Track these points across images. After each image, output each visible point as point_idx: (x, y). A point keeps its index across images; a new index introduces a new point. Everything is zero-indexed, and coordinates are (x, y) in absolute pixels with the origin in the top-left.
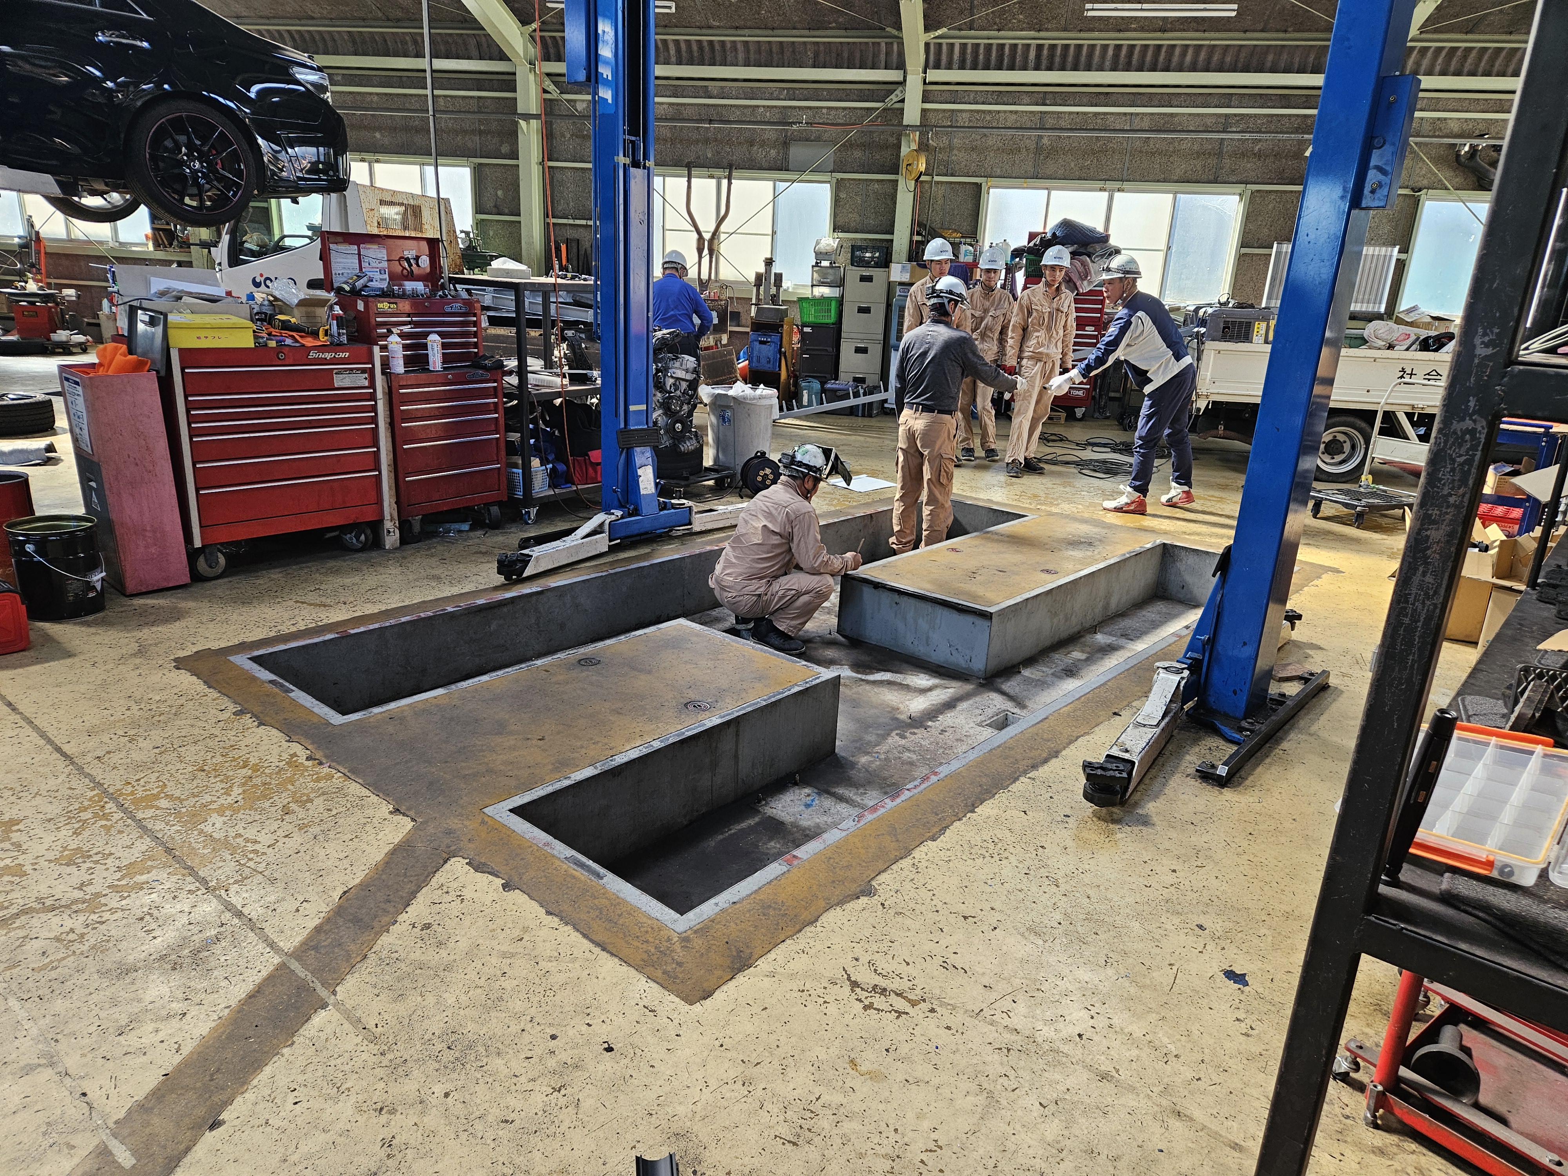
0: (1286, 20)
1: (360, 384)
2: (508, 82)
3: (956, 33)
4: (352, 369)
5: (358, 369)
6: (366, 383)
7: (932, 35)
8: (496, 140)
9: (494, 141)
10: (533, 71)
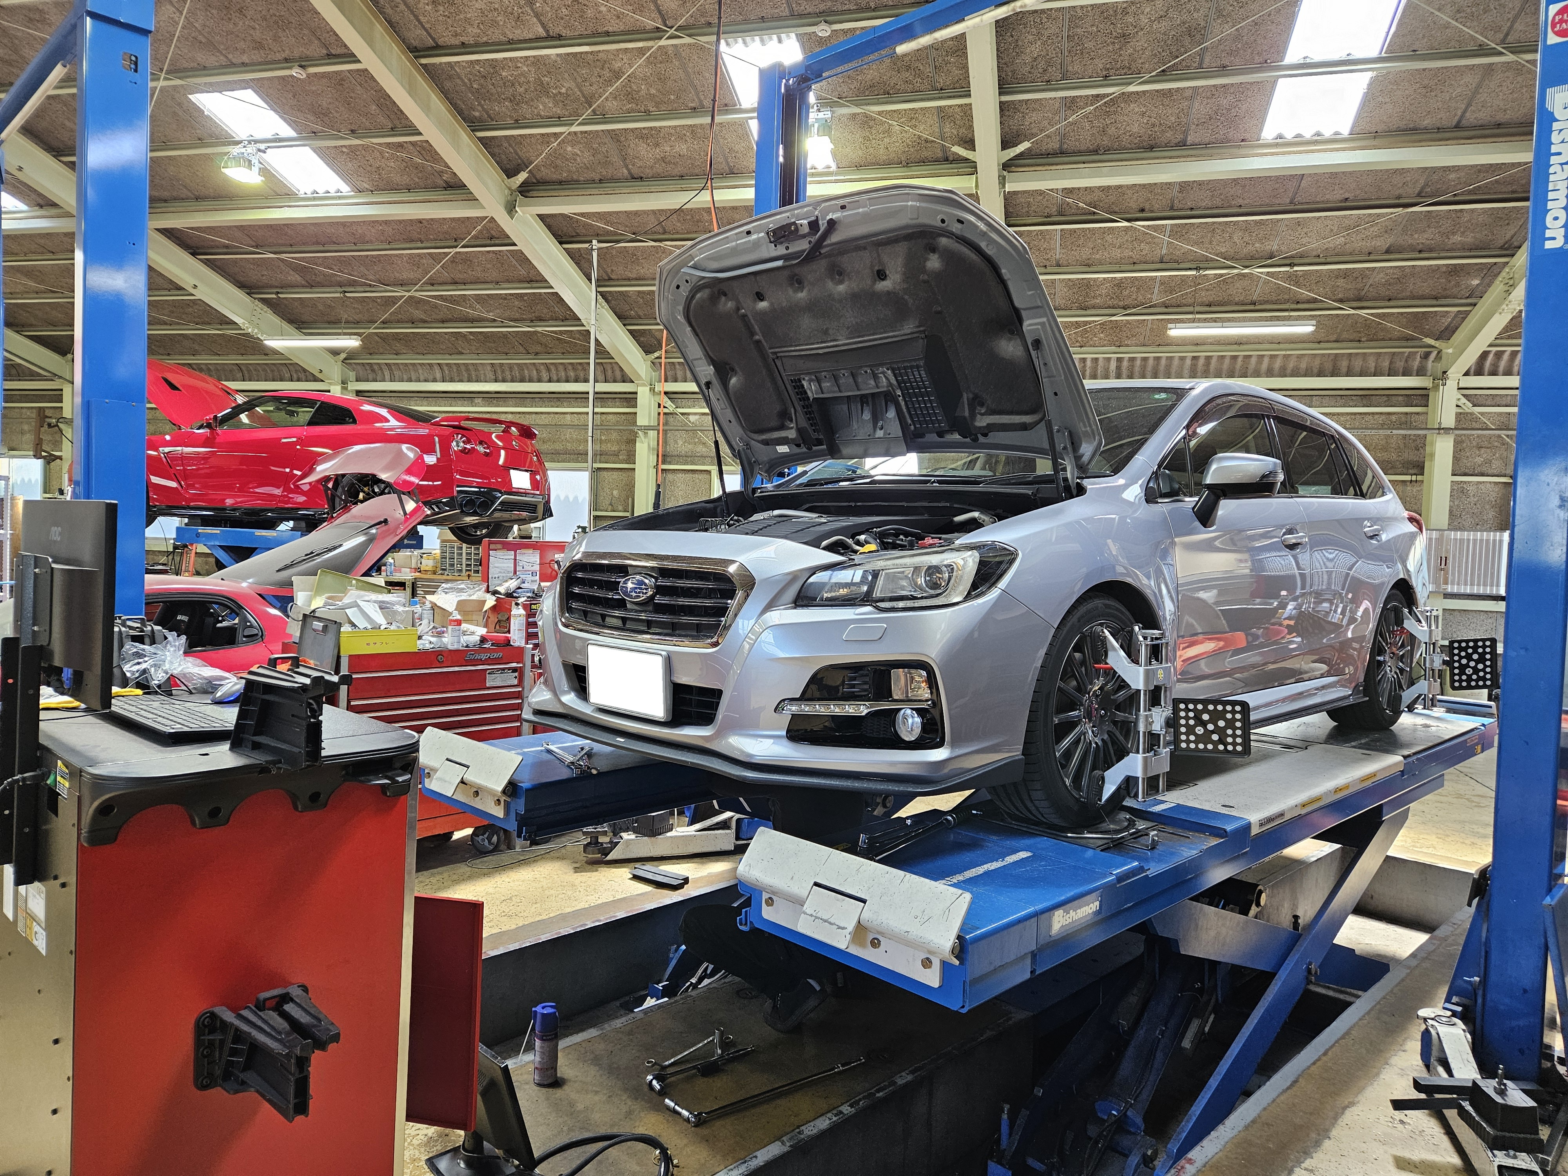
0: (1359, 332)
1: (509, 683)
2: (630, 399)
4: (503, 669)
5: (509, 669)
6: (516, 682)
8: (615, 448)
9: (613, 449)
10: (652, 390)
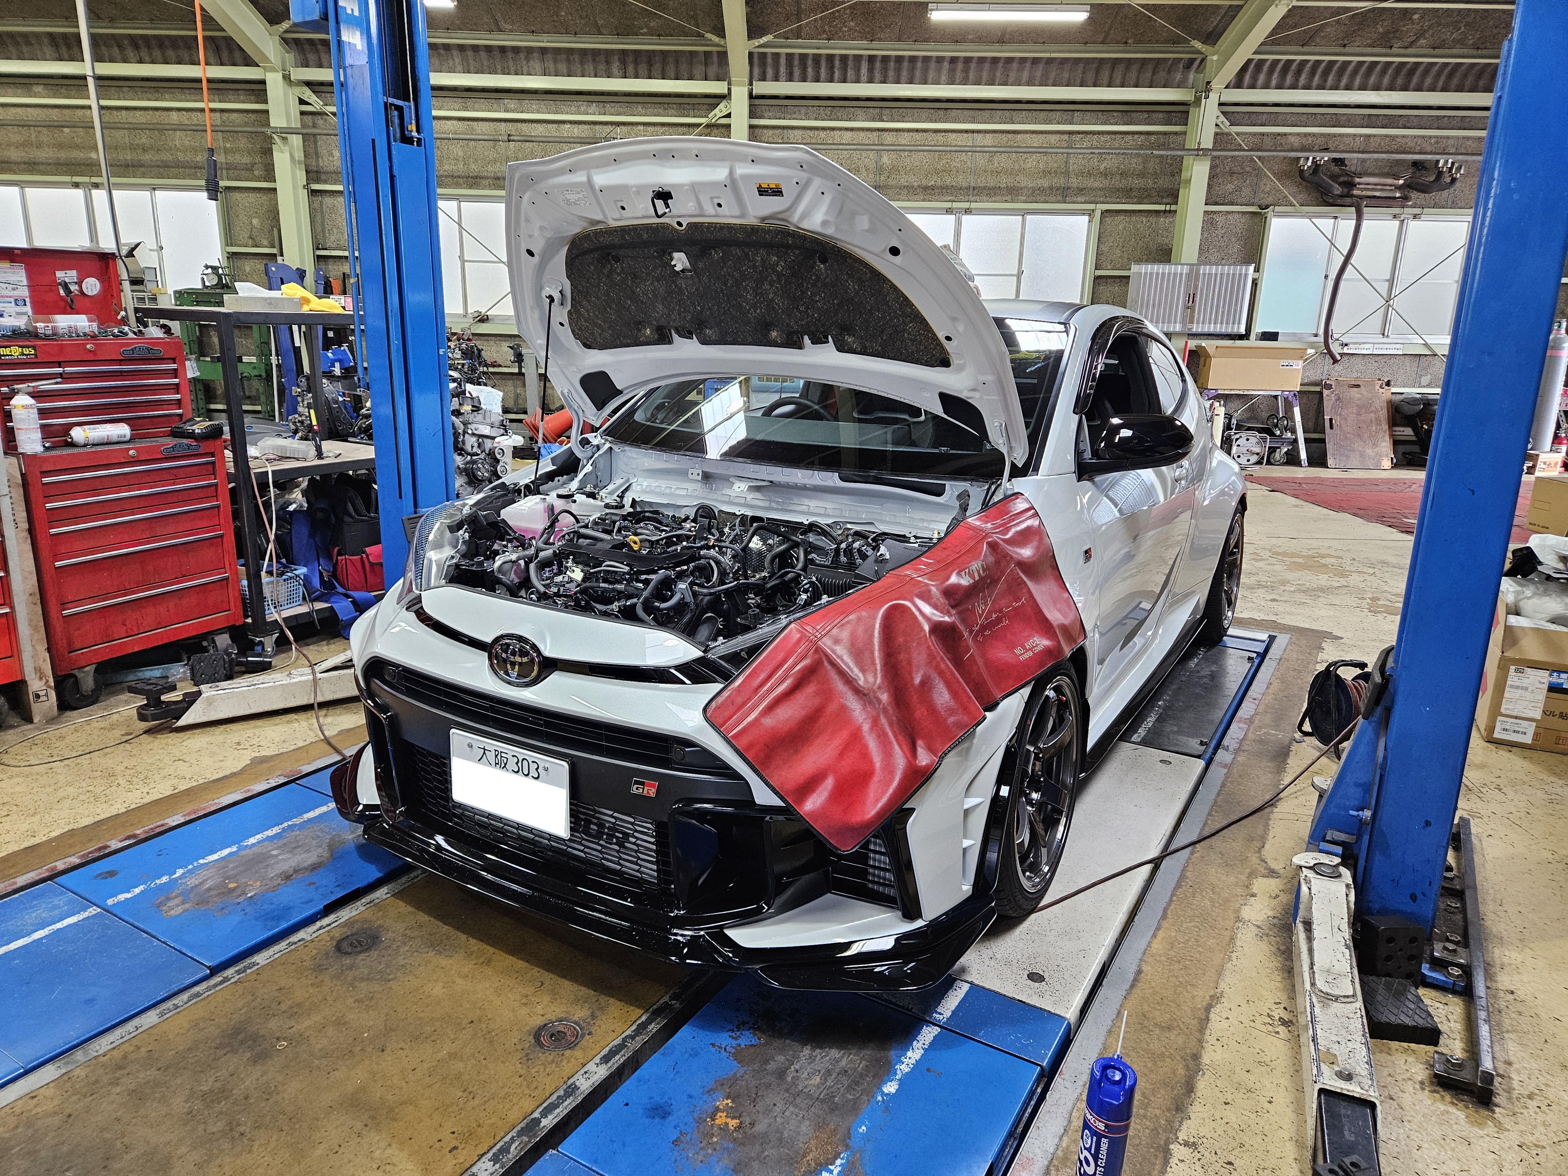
0: (1127, 31)
2: (258, 90)
3: (782, 40)
7: (757, 42)
8: (246, 160)
9: (244, 161)
10: (287, 78)
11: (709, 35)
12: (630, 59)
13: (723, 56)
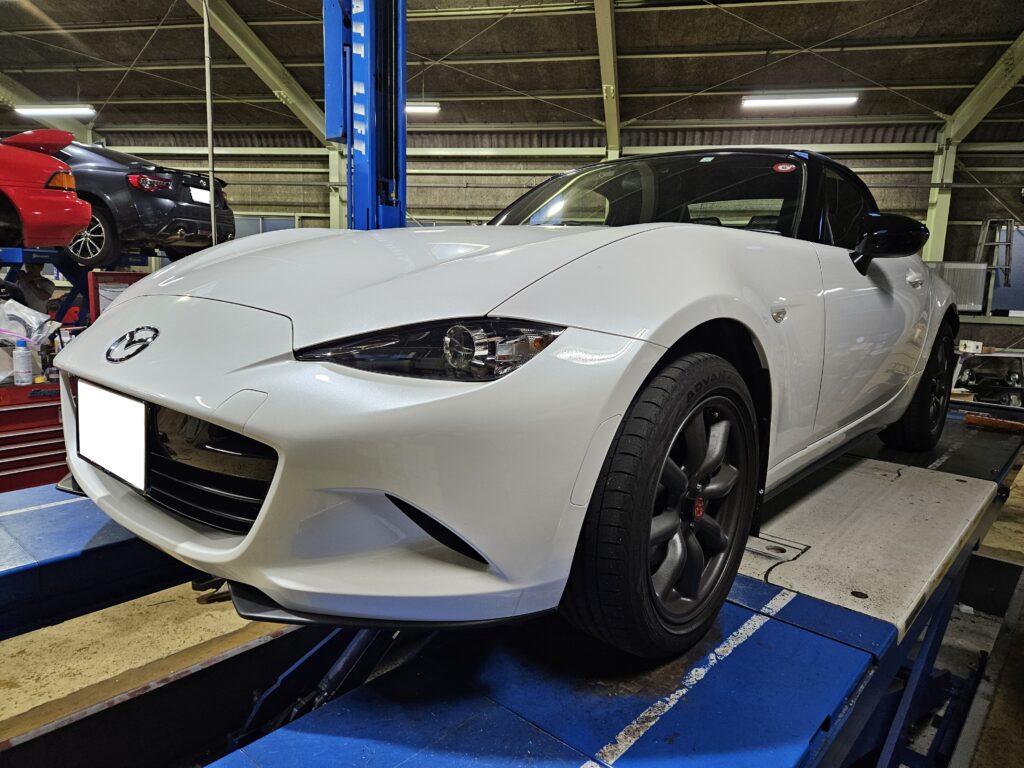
0: (886, 107)
2: (324, 161)
3: (643, 121)
7: (626, 123)
9: (314, 201)
10: (341, 154)
11: (595, 120)
12: (544, 136)
13: (603, 132)
